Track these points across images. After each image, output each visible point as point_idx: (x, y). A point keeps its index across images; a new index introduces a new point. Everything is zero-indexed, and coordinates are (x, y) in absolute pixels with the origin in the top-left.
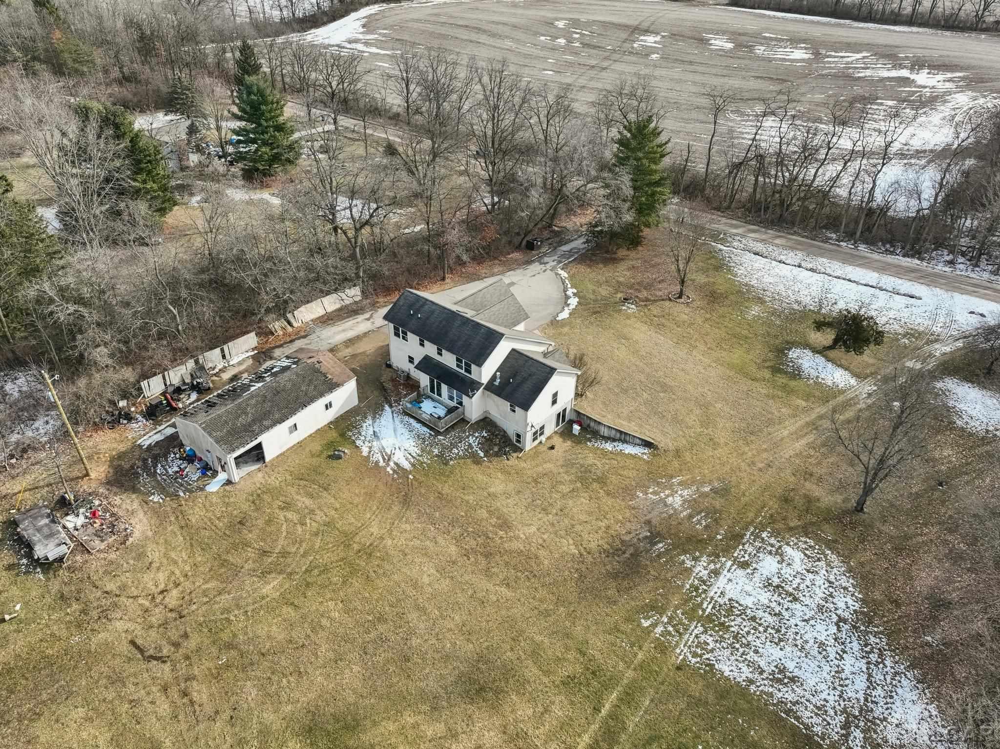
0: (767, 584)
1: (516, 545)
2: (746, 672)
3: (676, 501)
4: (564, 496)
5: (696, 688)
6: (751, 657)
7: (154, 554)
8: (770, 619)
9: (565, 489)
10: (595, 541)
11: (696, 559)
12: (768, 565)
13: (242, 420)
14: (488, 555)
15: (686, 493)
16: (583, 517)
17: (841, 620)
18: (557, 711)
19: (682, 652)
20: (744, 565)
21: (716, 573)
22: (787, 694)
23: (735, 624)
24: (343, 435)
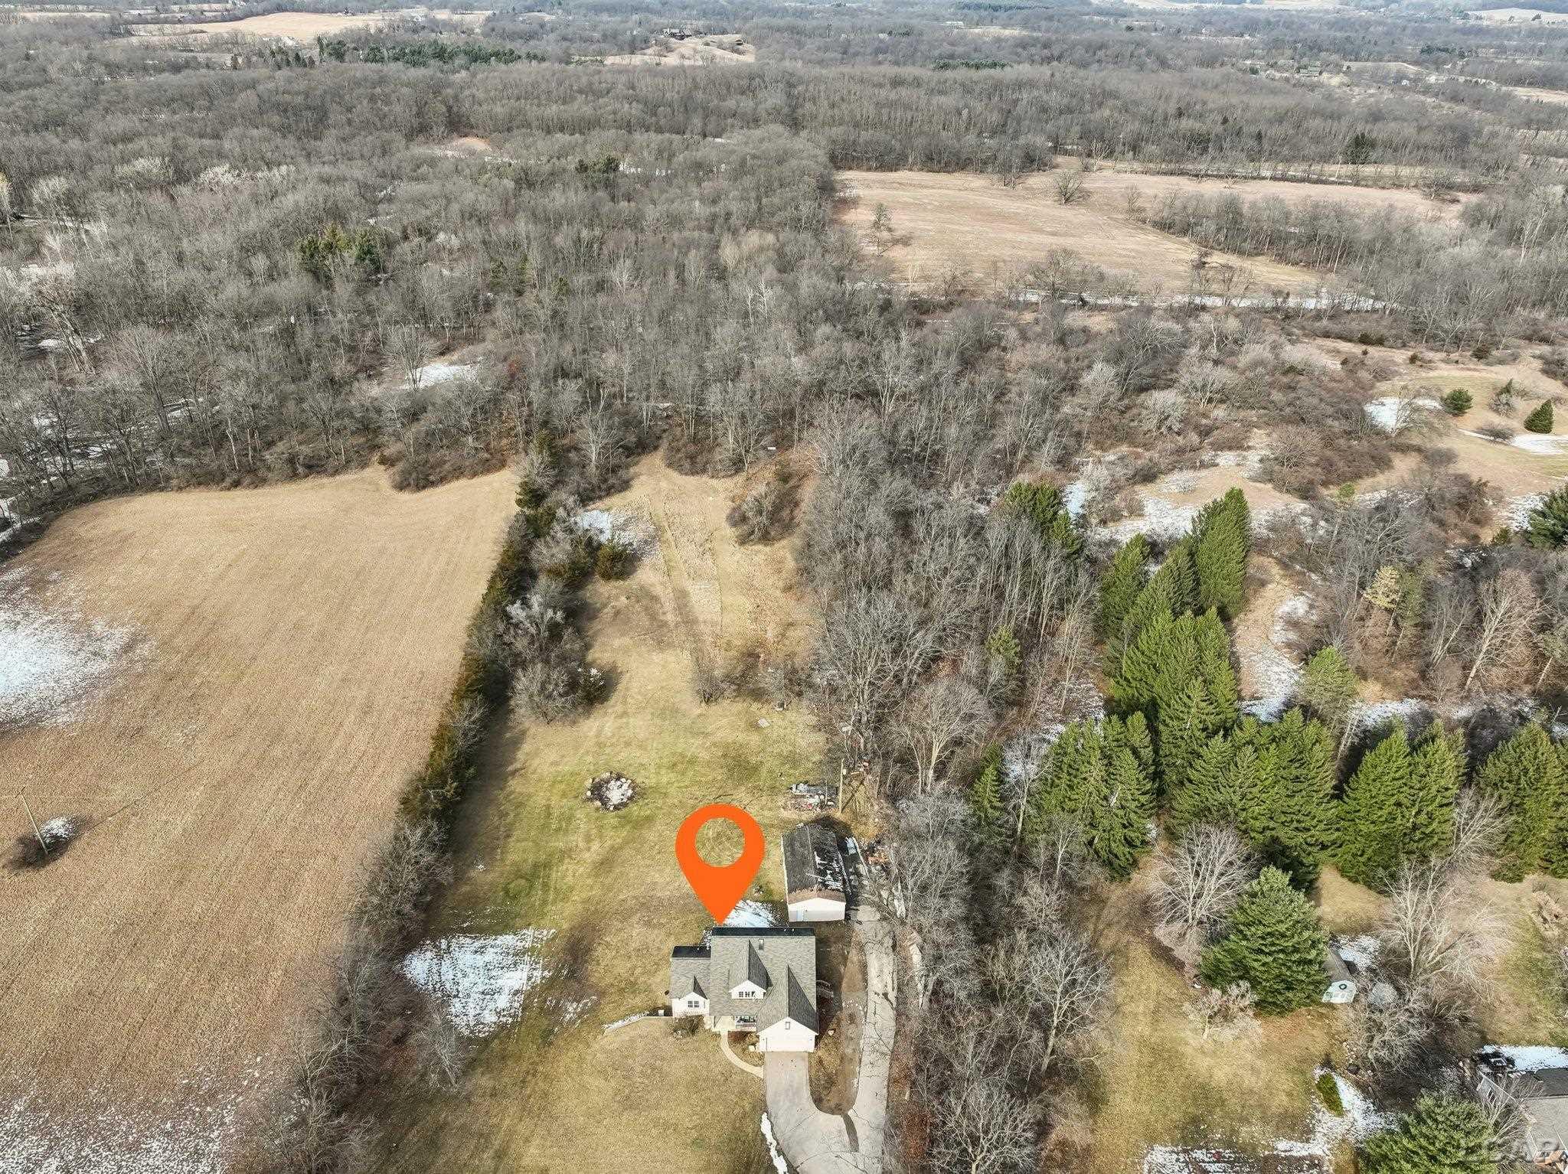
0: (499, 991)
1: (635, 919)
2: (498, 942)
3: (571, 1007)
4: (635, 967)
5: (518, 922)
6: (498, 950)
7: (766, 813)
8: (494, 973)
9: (638, 971)
10: (599, 951)
11: (543, 978)
12: (502, 1001)
13: (797, 844)
14: (643, 904)
15: (568, 1017)
16: (616, 962)
17: (456, 996)
18: (570, 878)
19: (530, 932)
20: (516, 993)
21: (529, 979)
22: (477, 944)
23: (510, 959)
24: (772, 902)
